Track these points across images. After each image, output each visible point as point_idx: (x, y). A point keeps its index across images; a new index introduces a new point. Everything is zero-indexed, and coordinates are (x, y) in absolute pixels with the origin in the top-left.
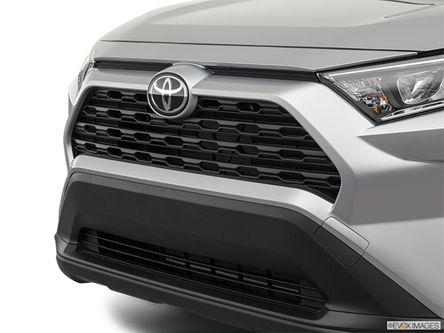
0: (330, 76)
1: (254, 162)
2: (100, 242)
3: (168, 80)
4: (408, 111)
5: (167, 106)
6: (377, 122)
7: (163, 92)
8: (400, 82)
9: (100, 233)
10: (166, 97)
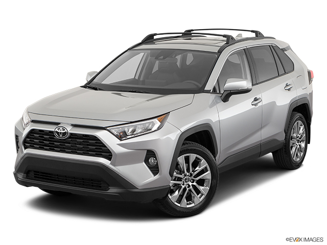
0: (108, 128)
1: (88, 151)
2: (35, 174)
3: (61, 128)
4: (128, 137)
5: (61, 136)
6: (121, 140)
7: (59, 131)
8: (126, 130)
9: (35, 172)
10: (61, 133)
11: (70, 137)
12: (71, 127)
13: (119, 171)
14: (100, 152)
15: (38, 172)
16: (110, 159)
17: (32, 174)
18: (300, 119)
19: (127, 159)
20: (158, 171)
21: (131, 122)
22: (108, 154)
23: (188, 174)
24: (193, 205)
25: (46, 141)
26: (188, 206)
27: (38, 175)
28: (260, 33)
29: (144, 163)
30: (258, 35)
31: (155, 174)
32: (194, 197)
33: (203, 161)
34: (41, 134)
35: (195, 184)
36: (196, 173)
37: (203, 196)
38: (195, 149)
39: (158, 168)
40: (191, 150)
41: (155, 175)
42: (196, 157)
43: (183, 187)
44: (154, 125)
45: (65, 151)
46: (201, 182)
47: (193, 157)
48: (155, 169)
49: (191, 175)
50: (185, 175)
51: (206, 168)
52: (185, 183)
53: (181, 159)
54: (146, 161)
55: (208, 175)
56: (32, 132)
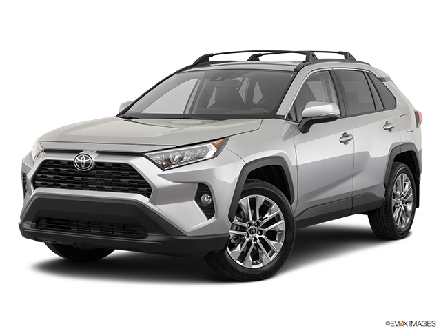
0: (146, 154)
1: (118, 185)
2: (47, 222)
3: (83, 156)
4: (173, 166)
5: (83, 166)
6: (164, 170)
7: (81, 161)
8: (170, 157)
9: (47, 219)
10: (83, 163)
11: (95, 168)
12: (97, 155)
13: (160, 212)
14: (135, 186)
15: (52, 219)
16: (148, 195)
17: (43, 222)
18: (405, 171)
19: (170, 196)
20: (214, 212)
21: (178, 147)
22: (146, 188)
23: (254, 223)
24: (261, 265)
25: (63, 175)
26: (254, 267)
27: (53, 223)
28: (350, 55)
29: (194, 201)
30: (348, 57)
31: (209, 217)
32: (262, 254)
33: (275, 205)
34: (56, 166)
35: (263, 236)
36: (264, 222)
37: (275, 255)
38: (263, 189)
39: (213, 208)
40: (258, 189)
41: (209, 219)
42: (265, 200)
43: (248, 239)
44: (208, 151)
45: (88, 187)
46: (272, 235)
47: (261, 199)
48: (209, 210)
49: (258, 224)
50: (250, 224)
51: (278, 215)
52: (250, 235)
53: (245, 202)
54: (198, 199)
55: (280, 226)
56: (45, 164)
